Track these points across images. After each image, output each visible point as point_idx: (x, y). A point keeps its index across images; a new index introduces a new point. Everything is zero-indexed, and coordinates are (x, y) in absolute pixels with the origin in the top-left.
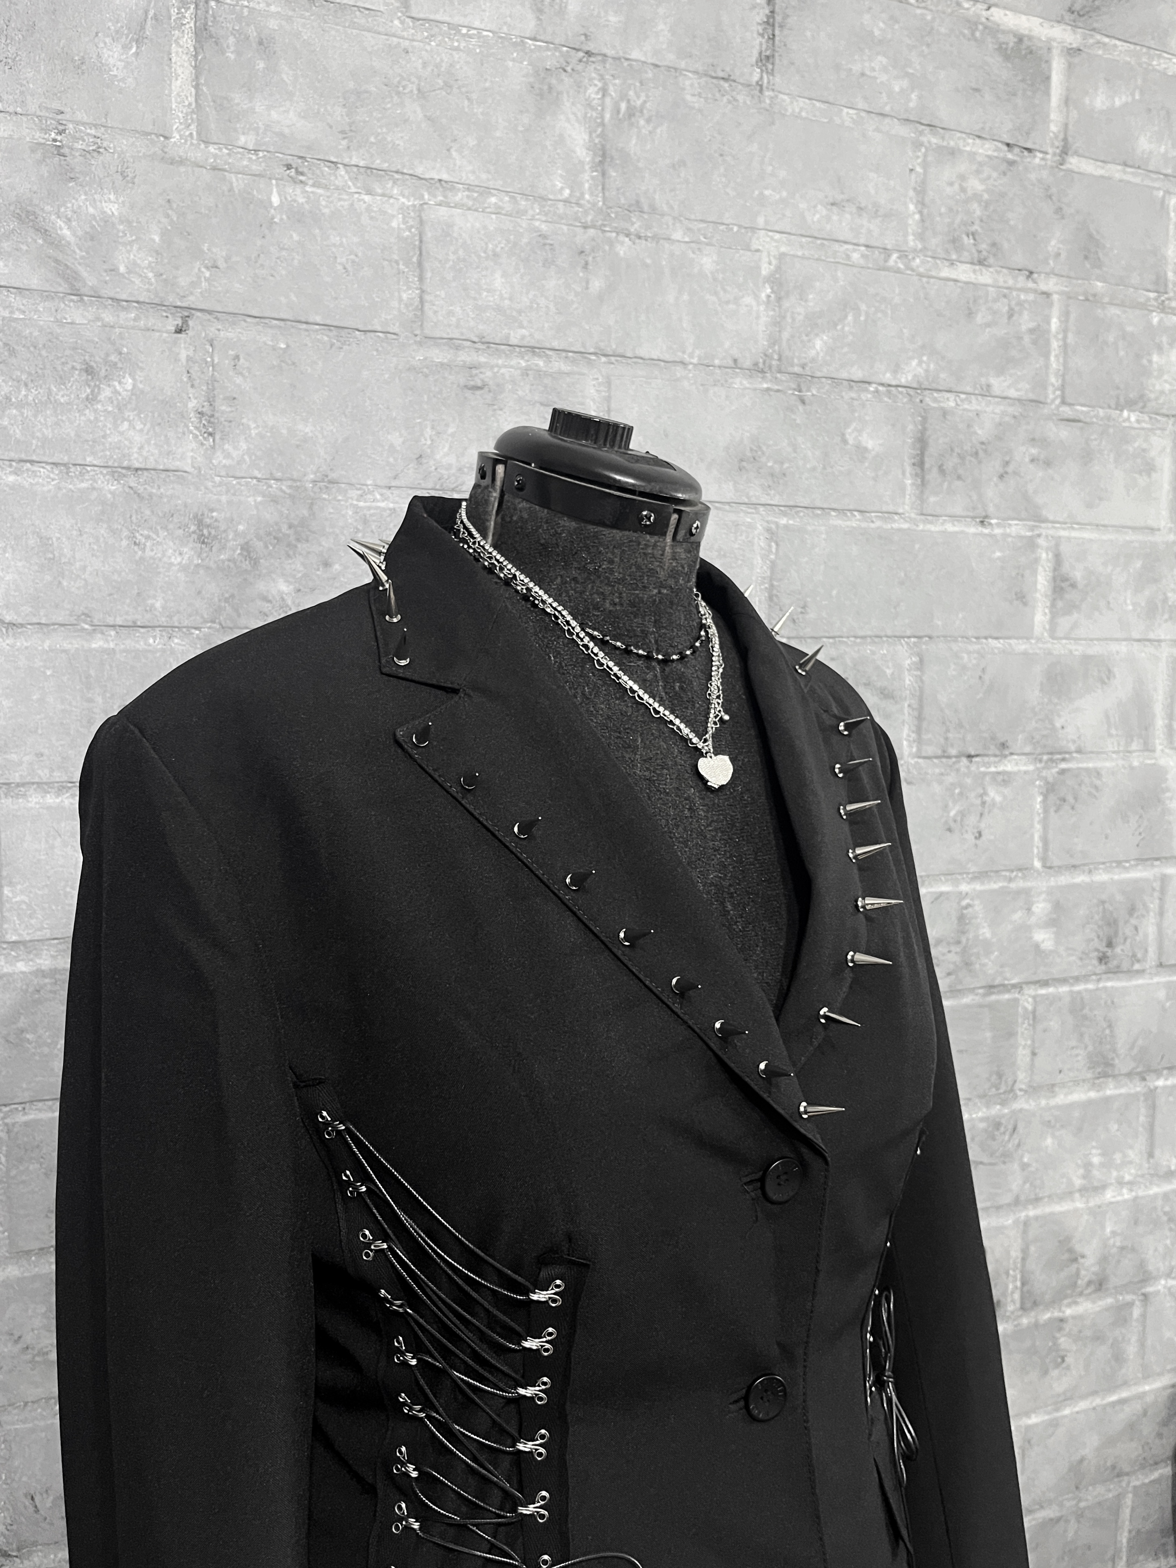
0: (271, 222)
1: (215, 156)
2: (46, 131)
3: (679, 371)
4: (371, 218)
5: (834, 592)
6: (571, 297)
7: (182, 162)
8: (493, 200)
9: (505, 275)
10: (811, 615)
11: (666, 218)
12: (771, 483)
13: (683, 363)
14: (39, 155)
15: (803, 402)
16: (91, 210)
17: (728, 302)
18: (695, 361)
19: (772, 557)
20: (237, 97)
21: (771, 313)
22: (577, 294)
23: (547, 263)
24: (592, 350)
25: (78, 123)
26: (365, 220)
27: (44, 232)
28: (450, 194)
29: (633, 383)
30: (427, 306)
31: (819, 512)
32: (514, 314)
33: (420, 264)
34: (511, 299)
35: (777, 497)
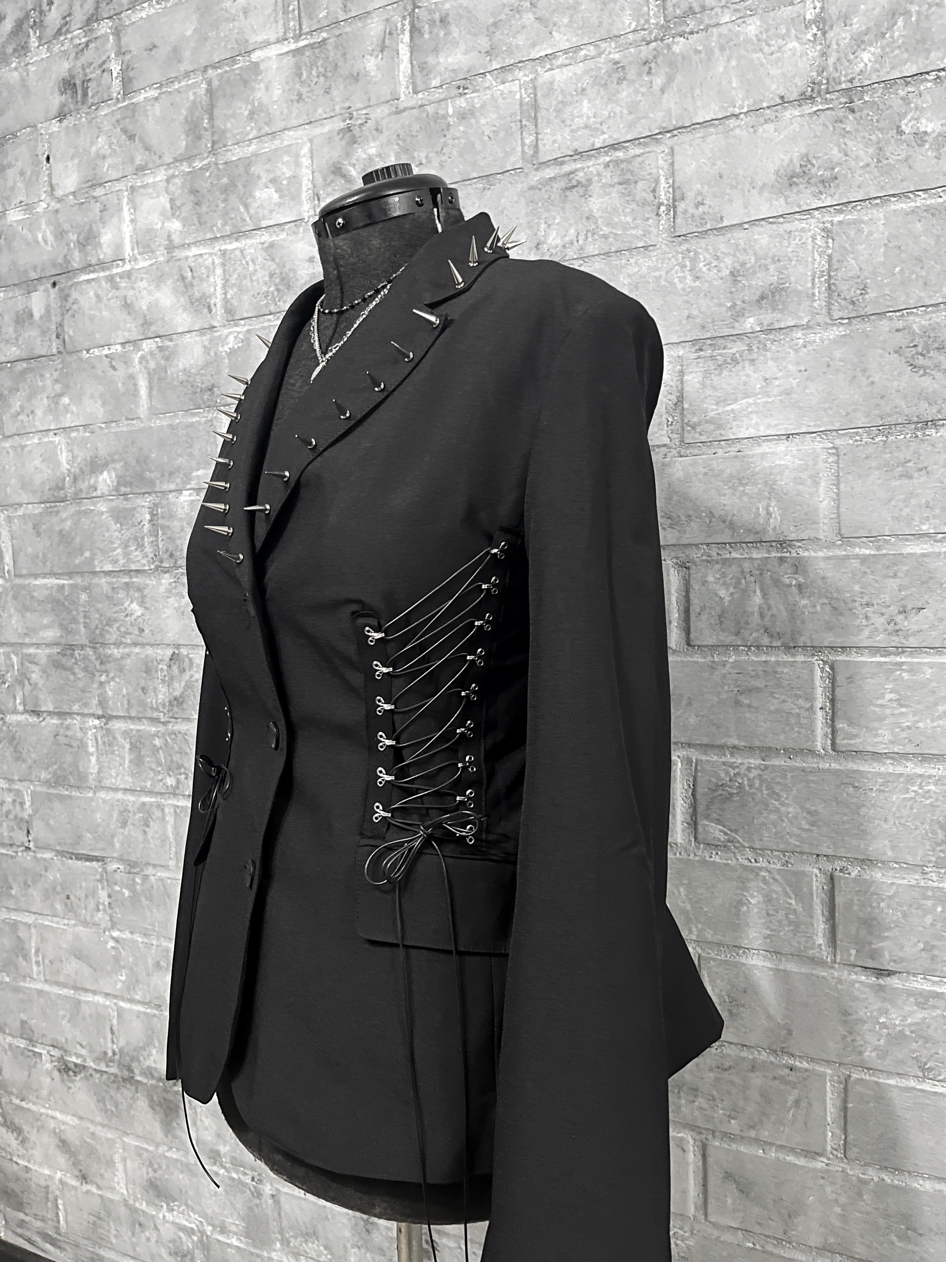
0: (449, 125)
1: (422, 99)
2: (344, 121)
3: (732, 122)
4: (504, 99)
5: (897, 269)
6: (640, 97)
7: (405, 109)
8: (583, 53)
9: (589, 101)
10: (871, 294)
11: (715, 10)
12: (822, 189)
13: (733, 115)
14: (341, 135)
15: (853, 111)
16: (364, 156)
17: (772, 54)
18: (745, 110)
19: (830, 251)
20: (431, 60)
21: (819, 47)
22: (643, 94)
23: (620, 81)
24: (657, 131)
25: (357, 110)
26: (500, 101)
27: (344, 176)
28: (554, 62)
29: (691, 145)
30: (539, 142)
31: (878, 201)
32: (598, 126)
33: (536, 118)
34: (594, 117)
35: (829, 199)
